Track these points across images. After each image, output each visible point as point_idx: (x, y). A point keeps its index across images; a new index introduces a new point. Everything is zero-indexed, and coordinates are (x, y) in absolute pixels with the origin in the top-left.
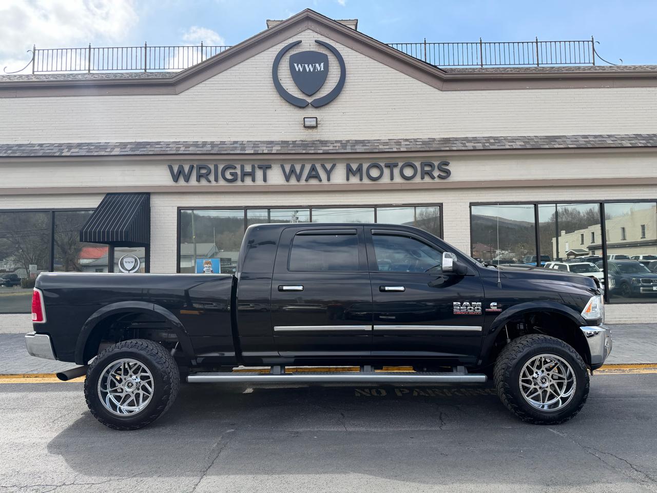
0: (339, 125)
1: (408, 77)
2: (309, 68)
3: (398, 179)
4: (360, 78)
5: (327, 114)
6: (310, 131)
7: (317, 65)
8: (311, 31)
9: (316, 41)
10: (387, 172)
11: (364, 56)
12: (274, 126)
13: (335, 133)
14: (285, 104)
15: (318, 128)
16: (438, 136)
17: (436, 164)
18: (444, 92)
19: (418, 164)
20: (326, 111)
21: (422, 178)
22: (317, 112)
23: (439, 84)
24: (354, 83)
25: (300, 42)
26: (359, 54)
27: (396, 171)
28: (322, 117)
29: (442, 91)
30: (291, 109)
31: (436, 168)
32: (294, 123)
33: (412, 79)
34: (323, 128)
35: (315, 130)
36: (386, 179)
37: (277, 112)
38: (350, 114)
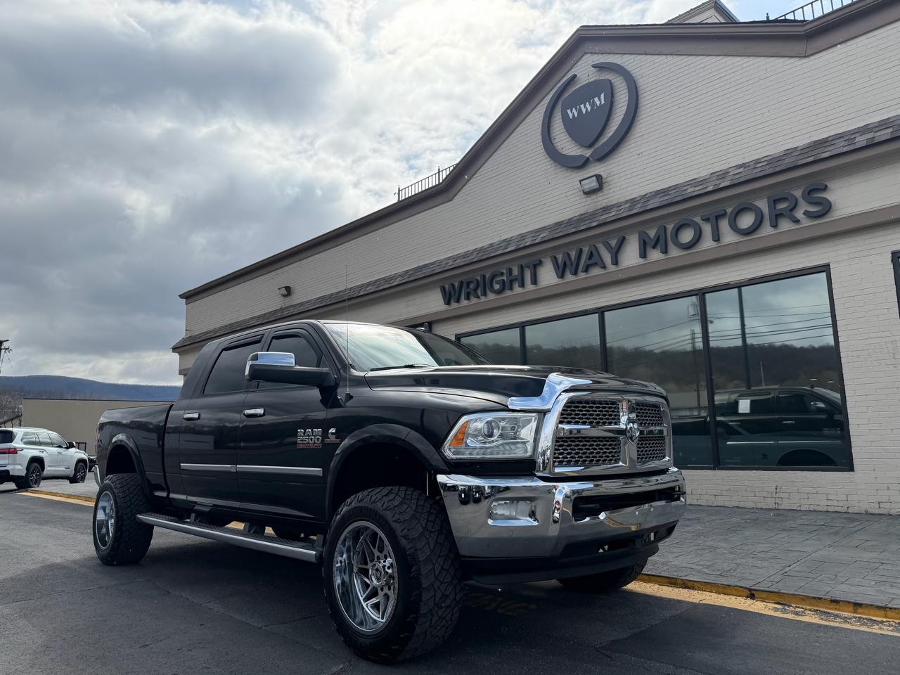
0: (634, 174)
1: (739, 59)
2: (586, 108)
3: (729, 237)
4: (659, 93)
5: (615, 165)
6: (593, 197)
7: (596, 99)
8: (589, 55)
9: (594, 66)
10: (707, 229)
11: (665, 57)
12: (549, 204)
13: (629, 189)
14: (560, 170)
15: (605, 189)
16: (802, 141)
17: (798, 193)
18: (812, 58)
19: (763, 205)
20: (614, 161)
21: (775, 226)
22: (602, 165)
23: (800, 47)
24: (652, 104)
25: (575, 76)
26: (657, 56)
27: (724, 225)
28: (609, 171)
29: (805, 57)
30: (568, 174)
31: (801, 200)
32: (571, 193)
33: (746, 59)
34: (611, 187)
35: (600, 194)
36: (707, 243)
37: (551, 185)
38: (649, 152)
